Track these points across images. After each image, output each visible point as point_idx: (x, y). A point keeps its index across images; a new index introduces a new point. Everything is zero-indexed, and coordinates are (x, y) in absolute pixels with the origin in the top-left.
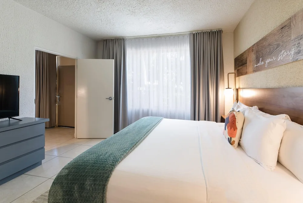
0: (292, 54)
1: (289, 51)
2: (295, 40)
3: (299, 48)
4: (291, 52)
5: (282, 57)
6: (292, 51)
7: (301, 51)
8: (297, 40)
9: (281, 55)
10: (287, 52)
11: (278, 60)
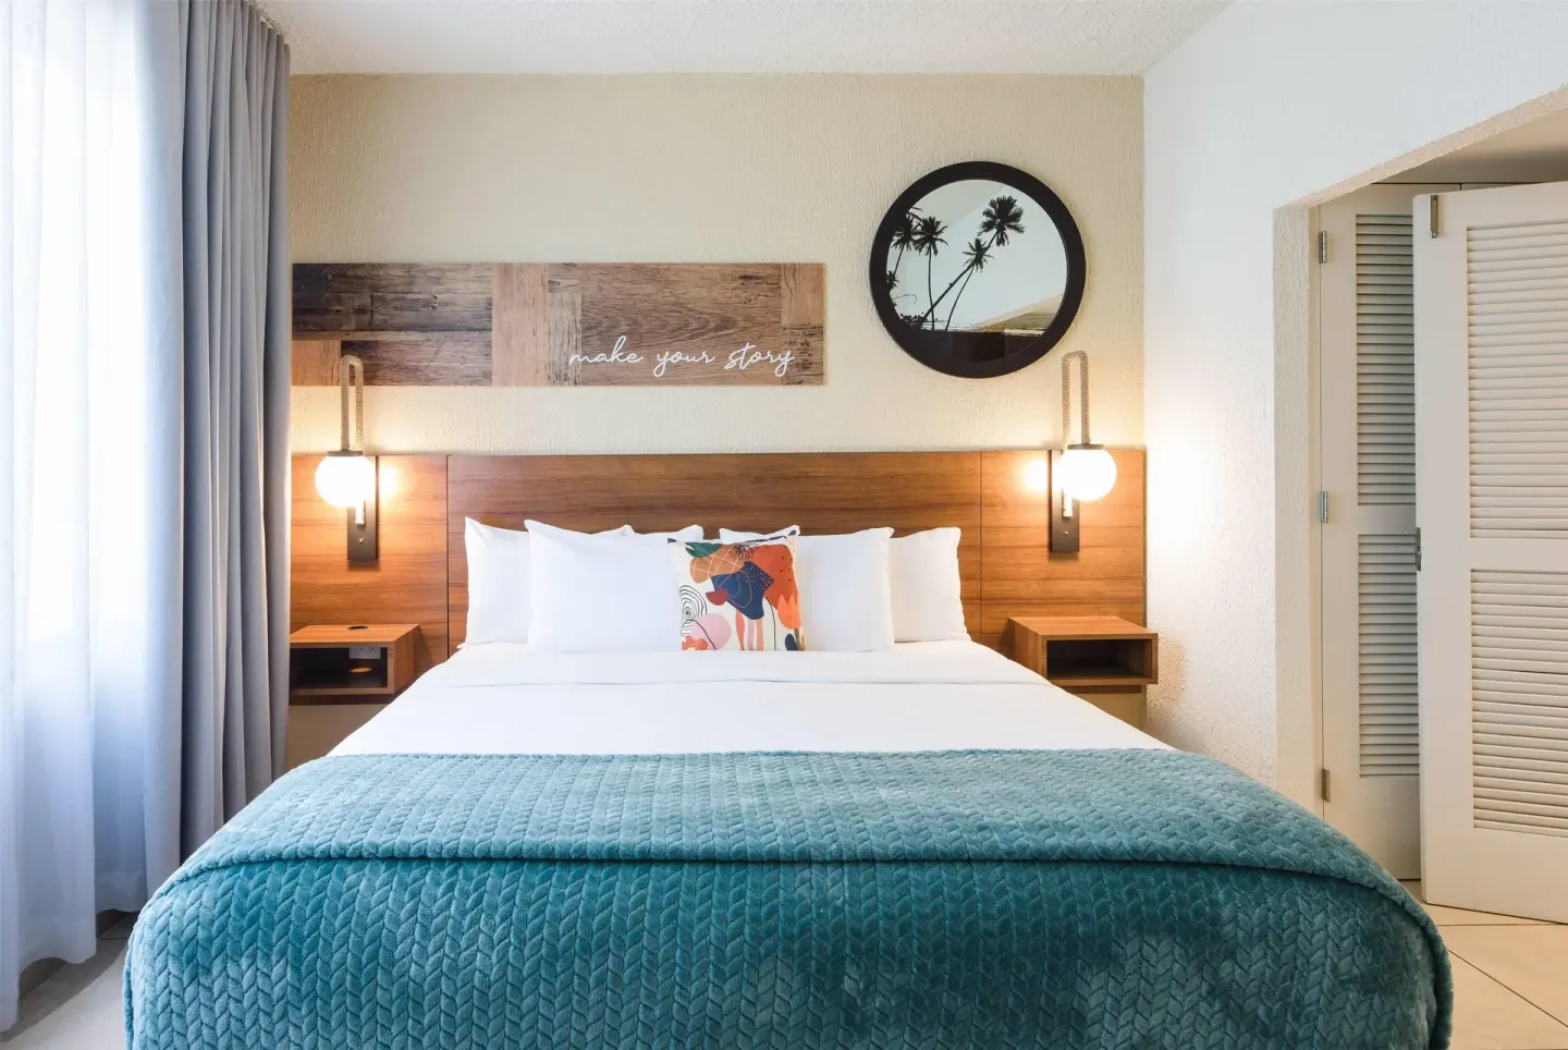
0: (786, 364)
1: (775, 354)
2: (796, 331)
3: (805, 356)
4: (779, 358)
5: (745, 361)
6: (783, 356)
7: (813, 365)
8: (800, 332)
9: (739, 355)
10: (764, 355)
11: (726, 367)
